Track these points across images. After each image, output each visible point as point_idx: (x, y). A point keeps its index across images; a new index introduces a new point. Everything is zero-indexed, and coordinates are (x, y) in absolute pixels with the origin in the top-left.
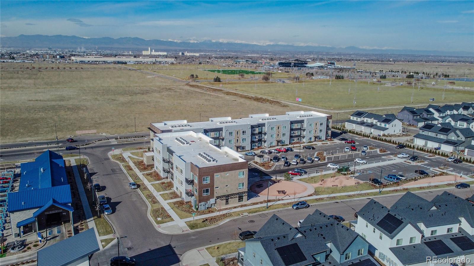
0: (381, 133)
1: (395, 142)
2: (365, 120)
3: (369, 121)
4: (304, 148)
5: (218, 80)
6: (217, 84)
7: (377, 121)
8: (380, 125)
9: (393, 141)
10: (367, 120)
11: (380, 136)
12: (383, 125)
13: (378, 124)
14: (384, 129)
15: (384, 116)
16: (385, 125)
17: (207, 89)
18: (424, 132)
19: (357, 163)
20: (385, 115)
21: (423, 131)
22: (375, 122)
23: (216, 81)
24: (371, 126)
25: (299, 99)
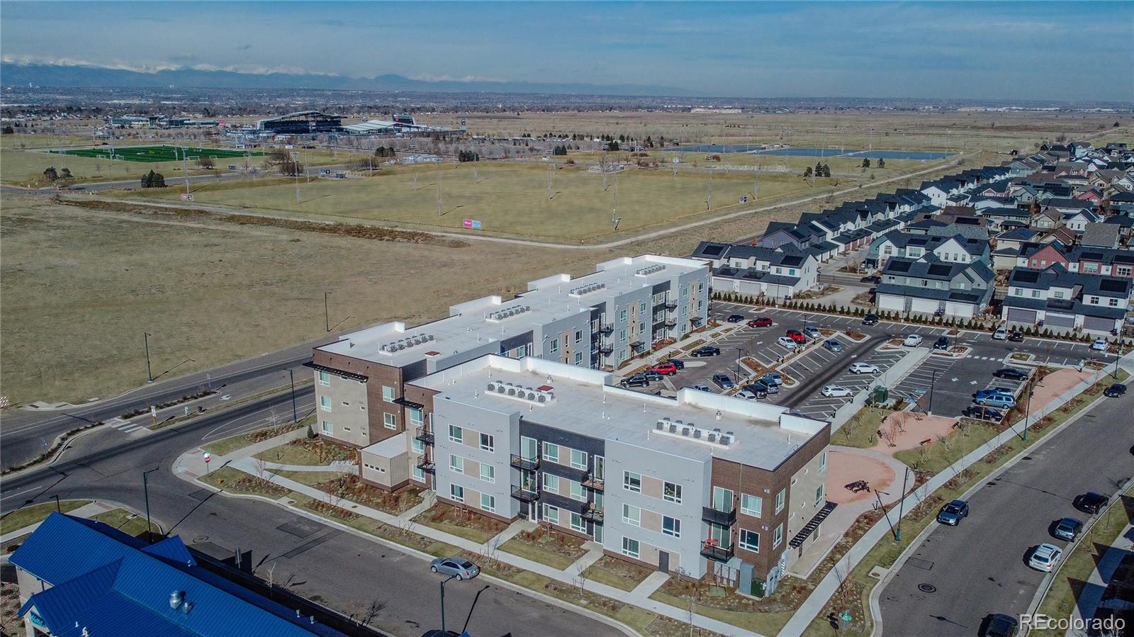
0: (791, 291)
1: (846, 310)
2: (733, 263)
3: (745, 264)
4: (696, 356)
5: (154, 181)
6: (154, 193)
7: (768, 263)
8: (777, 272)
9: (842, 308)
10: (737, 263)
11: (790, 299)
12: (785, 271)
13: (773, 271)
14: (793, 281)
15: (779, 250)
16: (792, 272)
17: (156, 213)
18: (894, 278)
19: (861, 373)
20: (781, 247)
21: (890, 278)
22: (760, 266)
23: (149, 186)
24: (752, 275)
25: (473, 221)
